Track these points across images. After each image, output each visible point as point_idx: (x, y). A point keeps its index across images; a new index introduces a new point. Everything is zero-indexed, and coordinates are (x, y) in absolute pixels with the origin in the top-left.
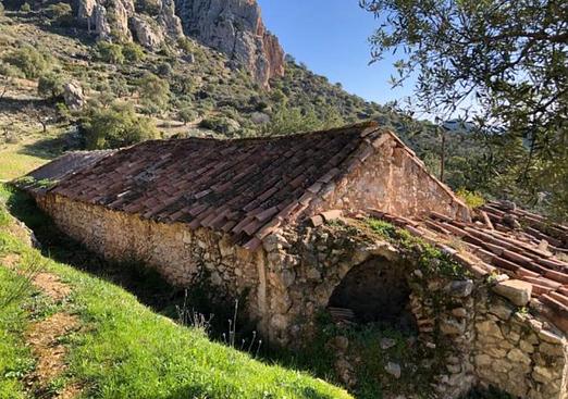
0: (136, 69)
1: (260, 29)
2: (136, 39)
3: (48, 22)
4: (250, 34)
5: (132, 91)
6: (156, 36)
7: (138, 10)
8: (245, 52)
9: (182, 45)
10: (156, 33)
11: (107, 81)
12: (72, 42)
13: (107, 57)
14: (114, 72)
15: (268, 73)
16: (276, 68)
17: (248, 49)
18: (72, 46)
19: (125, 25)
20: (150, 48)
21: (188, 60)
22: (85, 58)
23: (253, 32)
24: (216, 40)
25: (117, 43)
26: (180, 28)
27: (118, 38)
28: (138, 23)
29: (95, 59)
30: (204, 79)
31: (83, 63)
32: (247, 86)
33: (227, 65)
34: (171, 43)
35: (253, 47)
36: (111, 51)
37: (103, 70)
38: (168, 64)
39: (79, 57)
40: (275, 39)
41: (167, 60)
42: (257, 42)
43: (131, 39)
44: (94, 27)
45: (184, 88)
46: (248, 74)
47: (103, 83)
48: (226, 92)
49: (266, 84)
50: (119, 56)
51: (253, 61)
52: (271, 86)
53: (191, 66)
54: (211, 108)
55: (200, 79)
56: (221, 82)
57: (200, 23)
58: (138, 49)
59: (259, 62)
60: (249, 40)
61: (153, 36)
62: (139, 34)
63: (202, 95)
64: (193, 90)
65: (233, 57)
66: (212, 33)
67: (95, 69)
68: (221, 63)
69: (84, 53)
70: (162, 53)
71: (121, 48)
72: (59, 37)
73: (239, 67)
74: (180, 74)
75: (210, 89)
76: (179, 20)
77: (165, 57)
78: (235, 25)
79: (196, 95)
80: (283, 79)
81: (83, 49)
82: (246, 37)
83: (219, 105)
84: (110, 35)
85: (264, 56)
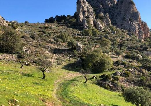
0: (96, 37)
1: (140, 20)
2: (96, 27)
3: (69, 25)
4: (136, 22)
5: (96, 45)
6: (102, 26)
7: (96, 18)
8: (134, 29)
9: (111, 28)
10: (102, 25)
11: (87, 42)
12: (76, 30)
13: (87, 34)
14: (89, 39)
15: (144, 36)
16: (146, 34)
17: (135, 28)
18: (76, 31)
19: (92, 23)
20: (100, 30)
21: (114, 33)
22: (80, 35)
23: (137, 22)
24: (123, 26)
25: (90, 29)
26: (110, 23)
27: (90, 28)
28: (96, 22)
29: (83, 35)
30: (121, 39)
31: (79, 36)
32: (137, 41)
33: (127, 34)
34: (107, 28)
35: (137, 27)
36: (88, 32)
37: (85, 38)
38: (107, 35)
39: (78, 35)
40: (145, 24)
41: (107, 34)
42: (139, 25)
43: (94, 28)
44: (82, 25)
45: (114, 43)
46: (136, 37)
47: (86, 43)
48: (130, 43)
49: (143, 40)
50: (91, 33)
51: (137, 32)
52: (145, 41)
53: (115, 35)
54: (125, 50)
55: (119, 39)
56: (127, 40)
57: (117, 20)
58: (97, 31)
59: (140, 32)
60: (135, 25)
61: (101, 26)
62: (97, 26)
63: (121, 45)
64: (117, 43)
65: (129, 31)
66: (121, 23)
67: (83, 38)
68: (125, 34)
69: (80, 33)
70: (105, 31)
71: (91, 30)
72: (72, 29)
73: (133, 34)
74: (112, 38)
75: (124, 43)
76: (110, 20)
77: (106, 33)
78: (130, 20)
79: (119, 45)
80: (149, 38)
81: (79, 32)
82: (134, 23)
83: (128, 49)
84: (87, 27)
85: (142, 29)
